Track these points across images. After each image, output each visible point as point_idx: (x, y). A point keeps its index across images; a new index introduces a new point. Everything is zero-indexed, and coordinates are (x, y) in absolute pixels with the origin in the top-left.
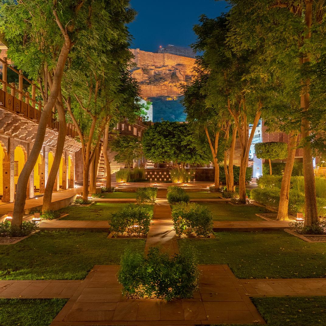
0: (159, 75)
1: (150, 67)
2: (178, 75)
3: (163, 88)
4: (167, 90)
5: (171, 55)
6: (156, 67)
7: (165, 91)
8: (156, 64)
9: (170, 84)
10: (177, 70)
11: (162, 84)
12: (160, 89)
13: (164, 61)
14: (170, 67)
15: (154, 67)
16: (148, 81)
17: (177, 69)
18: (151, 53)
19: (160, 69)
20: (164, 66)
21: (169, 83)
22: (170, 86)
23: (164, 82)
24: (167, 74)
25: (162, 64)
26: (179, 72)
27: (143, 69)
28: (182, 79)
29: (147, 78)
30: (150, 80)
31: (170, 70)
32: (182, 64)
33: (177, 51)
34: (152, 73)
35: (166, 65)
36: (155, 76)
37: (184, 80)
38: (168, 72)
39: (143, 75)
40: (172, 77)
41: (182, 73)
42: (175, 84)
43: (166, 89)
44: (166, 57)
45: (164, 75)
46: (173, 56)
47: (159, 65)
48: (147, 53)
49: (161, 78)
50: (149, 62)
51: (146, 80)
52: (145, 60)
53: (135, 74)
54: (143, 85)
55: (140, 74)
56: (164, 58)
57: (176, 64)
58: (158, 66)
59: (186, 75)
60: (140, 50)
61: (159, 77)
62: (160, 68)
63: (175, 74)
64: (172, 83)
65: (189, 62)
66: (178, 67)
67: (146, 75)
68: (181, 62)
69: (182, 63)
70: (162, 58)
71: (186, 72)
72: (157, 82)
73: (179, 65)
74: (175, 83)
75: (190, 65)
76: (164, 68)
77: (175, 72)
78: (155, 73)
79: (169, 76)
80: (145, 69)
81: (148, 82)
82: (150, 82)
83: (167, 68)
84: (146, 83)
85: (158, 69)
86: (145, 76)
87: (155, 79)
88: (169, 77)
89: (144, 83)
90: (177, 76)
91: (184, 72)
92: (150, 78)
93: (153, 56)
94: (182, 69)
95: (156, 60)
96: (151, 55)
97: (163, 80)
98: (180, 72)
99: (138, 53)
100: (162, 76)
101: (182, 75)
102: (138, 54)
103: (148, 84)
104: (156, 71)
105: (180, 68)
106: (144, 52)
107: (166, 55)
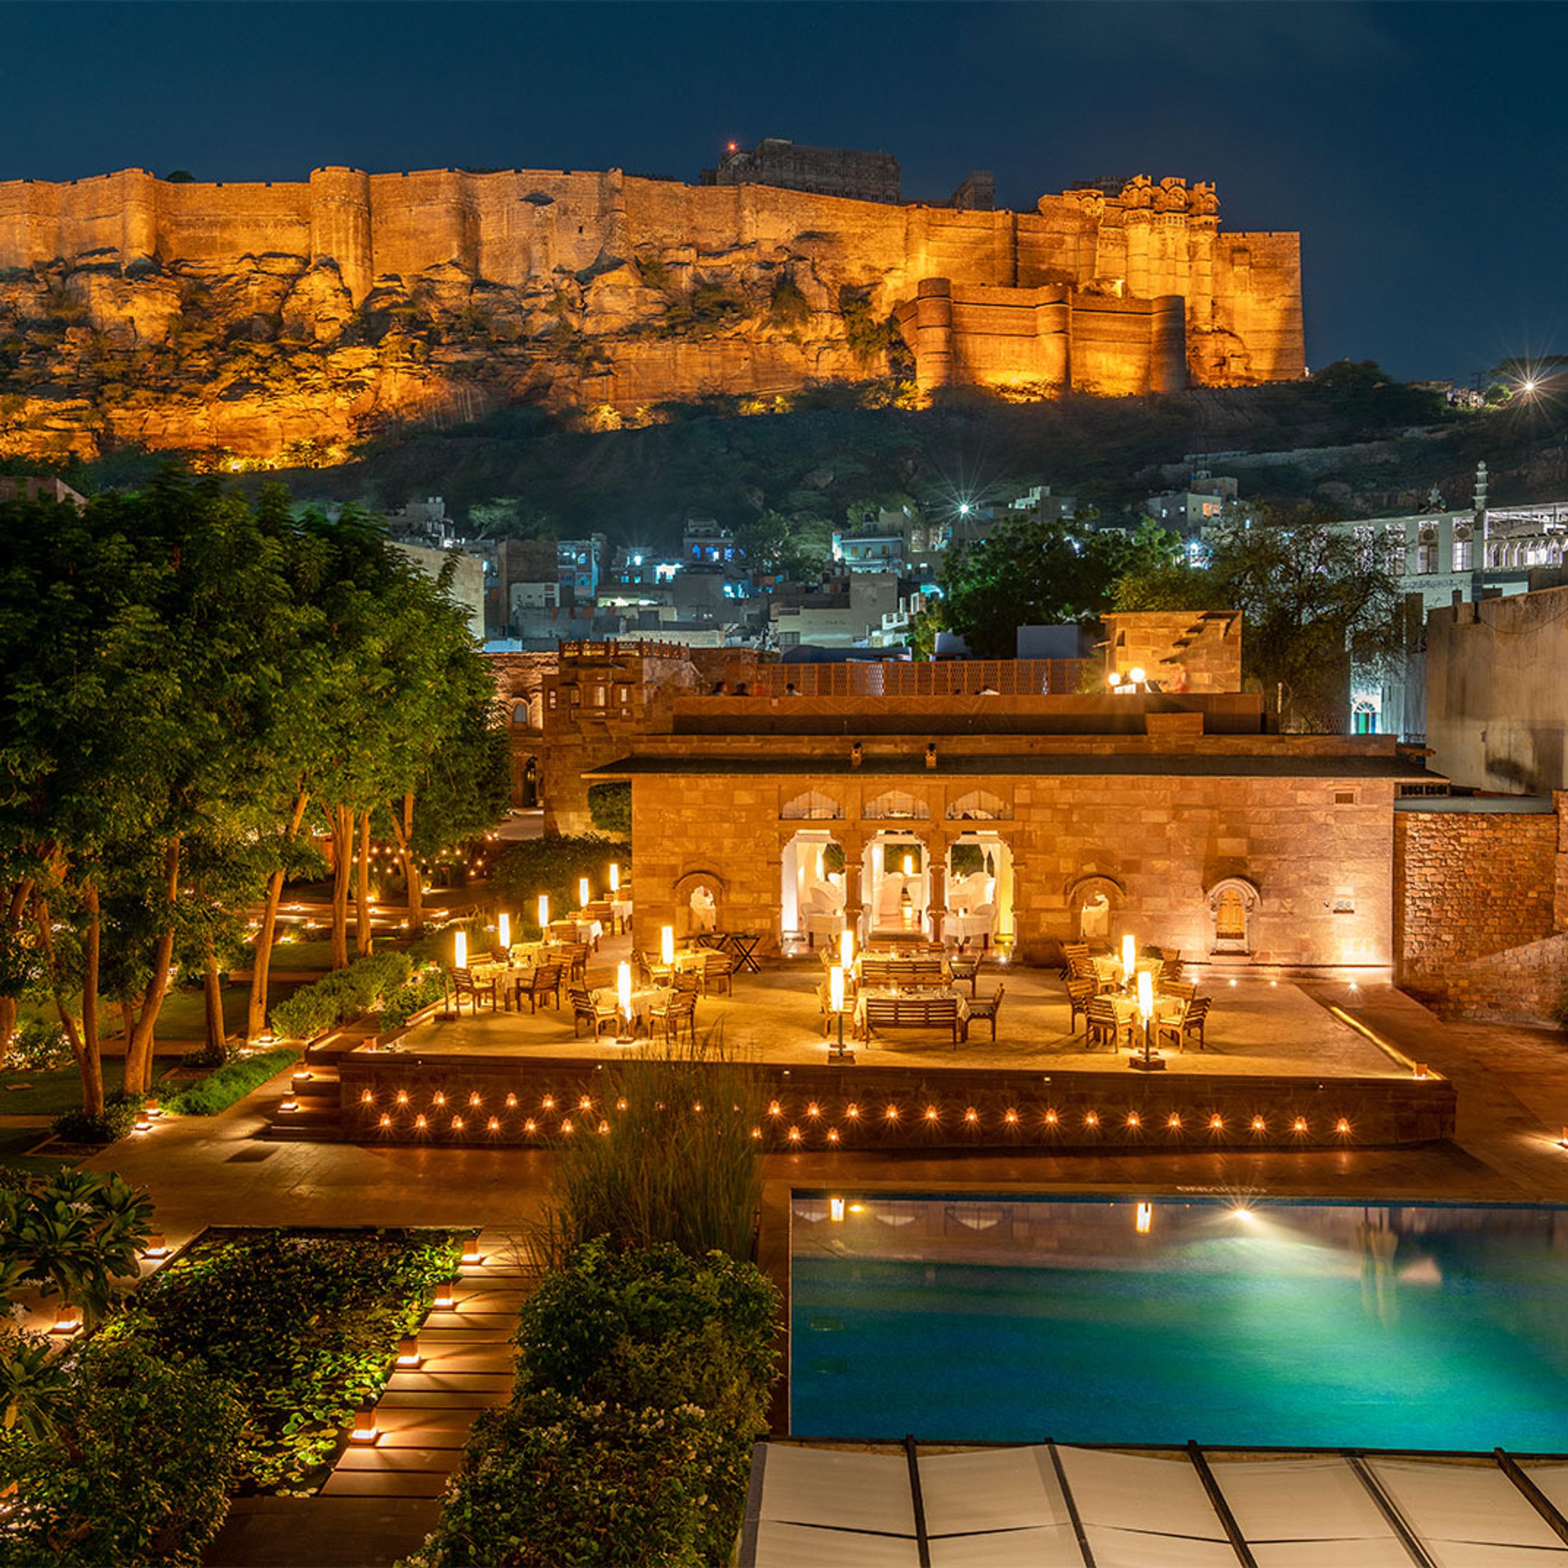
0: (717, 287)
1: (673, 255)
2: (807, 285)
3: (732, 353)
4: (754, 361)
5: (771, 192)
6: (704, 252)
7: (744, 364)
8: (702, 240)
9: (767, 332)
10: (801, 265)
11: (729, 334)
12: (716, 359)
13: (738, 220)
14: (768, 248)
15: (693, 251)
16: (664, 323)
17: (801, 259)
18: (679, 188)
19: (719, 262)
20: (738, 246)
21: (763, 326)
22: (769, 340)
23: (736, 322)
24: (754, 283)
25: (729, 234)
26: (809, 273)
27: (638, 264)
28: (825, 304)
29: (657, 309)
30: (672, 318)
31: (768, 265)
32: (826, 234)
33: (806, 167)
34: (684, 279)
35: (748, 238)
36: (695, 293)
37: (836, 307)
38: (756, 273)
39: (637, 294)
40: (774, 296)
41: (825, 276)
42: (787, 331)
43: (747, 354)
44: (748, 201)
45: (739, 290)
46: (783, 194)
47: (714, 242)
48: (657, 188)
49: (723, 305)
50: (666, 232)
51: (655, 316)
52: (648, 222)
53: (602, 289)
54: (639, 340)
55: (626, 288)
56: (739, 208)
57: (794, 232)
58: (714, 245)
59: (843, 287)
60: (624, 174)
61: (713, 299)
62: (719, 254)
63: (793, 282)
64: (777, 325)
65: (859, 223)
66: (802, 248)
67: (655, 294)
68: (822, 224)
69: (824, 230)
70: (731, 206)
71: (844, 270)
72: (706, 327)
73: (810, 236)
74: (792, 325)
75: (862, 237)
76: (741, 255)
77: (794, 274)
78: (696, 279)
79: (760, 292)
80: (647, 266)
81: (660, 327)
82: (673, 327)
83: (754, 255)
84: (655, 329)
85: (711, 262)
86: (649, 299)
87: (694, 308)
88: (762, 299)
89: (644, 334)
90: (798, 294)
91: (836, 271)
92: (675, 305)
93: (689, 201)
94: (823, 258)
95: (699, 220)
96: (675, 196)
97: (736, 315)
98: (813, 271)
99: (618, 191)
100: (731, 294)
101: (825, 285)
102: (617, 196)
103: (663, 337)
104: (701, 271)
105: (813, 251)
106: (645, 182)
107: (748, 192)
